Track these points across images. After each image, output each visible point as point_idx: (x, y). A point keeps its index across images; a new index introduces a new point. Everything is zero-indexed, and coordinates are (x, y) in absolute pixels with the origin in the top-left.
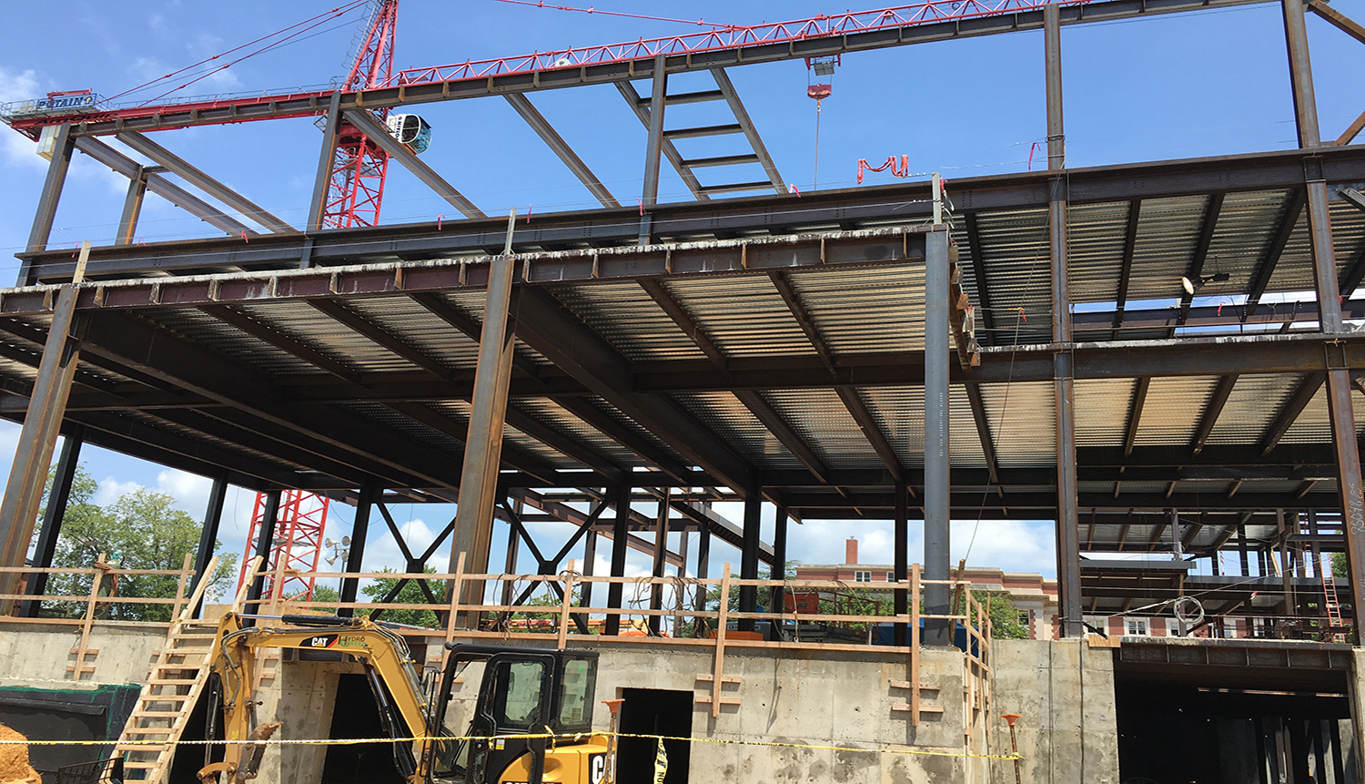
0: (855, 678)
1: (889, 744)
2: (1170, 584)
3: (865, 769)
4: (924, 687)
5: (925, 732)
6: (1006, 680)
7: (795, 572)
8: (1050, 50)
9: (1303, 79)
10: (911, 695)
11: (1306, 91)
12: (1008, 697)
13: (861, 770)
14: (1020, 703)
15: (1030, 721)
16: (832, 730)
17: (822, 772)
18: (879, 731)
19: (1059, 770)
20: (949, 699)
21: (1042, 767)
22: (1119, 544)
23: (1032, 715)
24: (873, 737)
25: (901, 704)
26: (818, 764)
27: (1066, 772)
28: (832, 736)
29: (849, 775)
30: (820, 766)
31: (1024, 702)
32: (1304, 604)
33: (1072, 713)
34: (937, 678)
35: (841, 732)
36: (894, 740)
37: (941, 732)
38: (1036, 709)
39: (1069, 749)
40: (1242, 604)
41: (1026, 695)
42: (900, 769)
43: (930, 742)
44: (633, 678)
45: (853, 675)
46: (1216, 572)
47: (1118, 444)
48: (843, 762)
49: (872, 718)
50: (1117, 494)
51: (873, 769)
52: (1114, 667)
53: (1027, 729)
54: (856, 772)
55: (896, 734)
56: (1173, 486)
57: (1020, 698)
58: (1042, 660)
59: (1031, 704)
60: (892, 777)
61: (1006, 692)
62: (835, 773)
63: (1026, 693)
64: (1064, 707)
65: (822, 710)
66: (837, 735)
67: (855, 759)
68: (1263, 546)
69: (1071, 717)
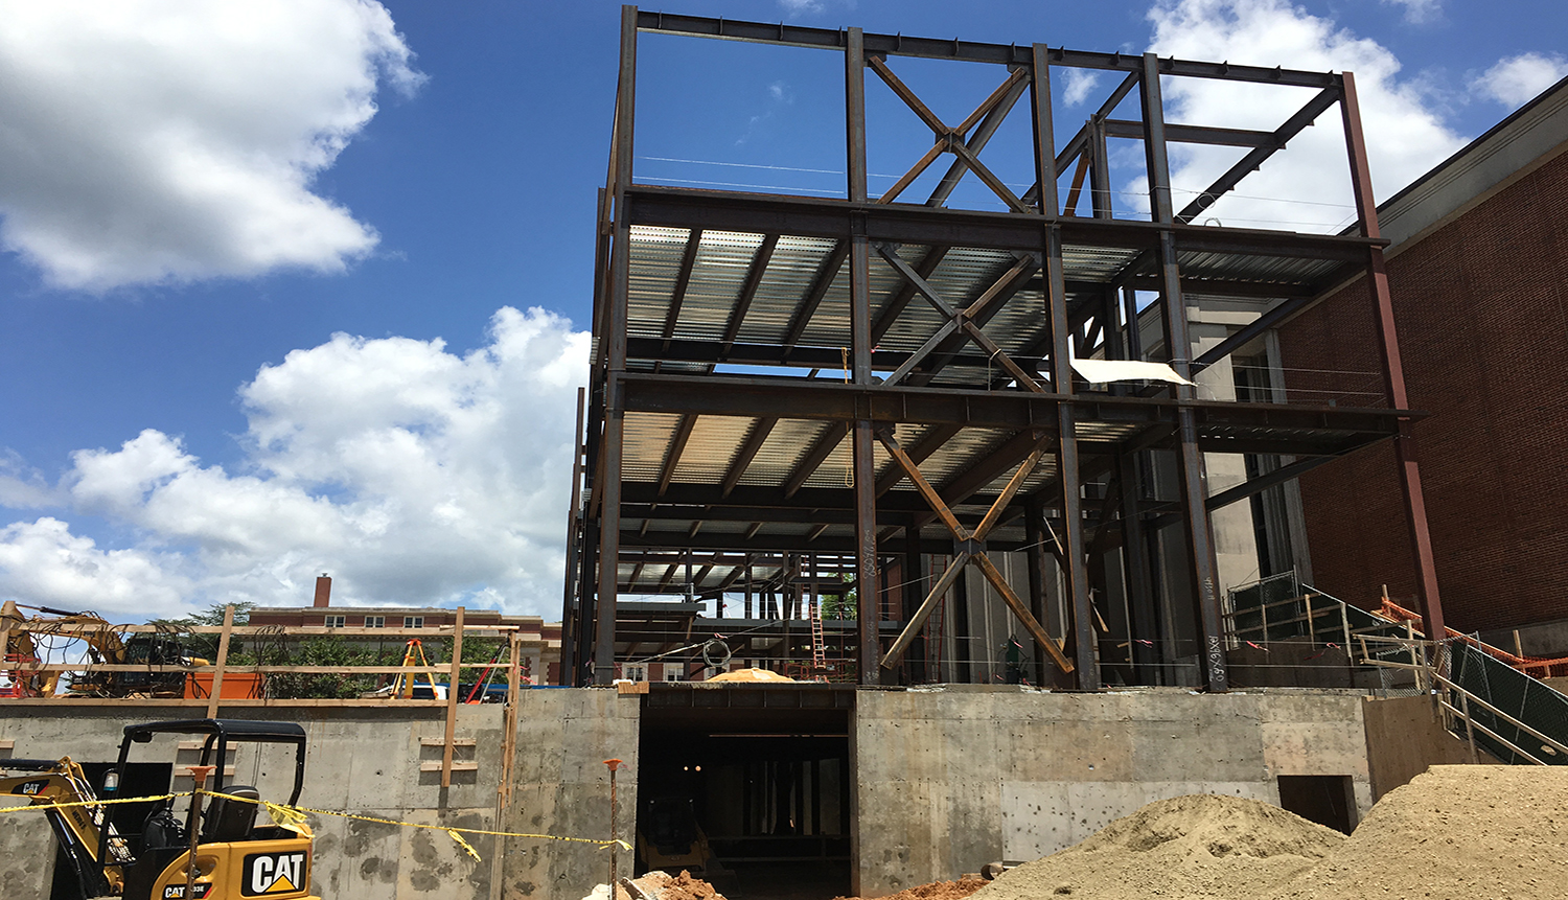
0: (379, 737)
1: (413, 809)
2: (678, 627)
3: (382, 840)
4: (459, 743)
5: (455, 793)
6: (529, 733)
7: (247, 617)
8: (625, 56)
9: (857, 133)
10: (444, 753)
11: (860, 145)
12: (530, 751)
13: (377, 842)
14: (542, 757)
15: (551, 775)
16: (347, 798)
17: (331, 847)
18: (403, 796)
19: (576, 827)
20: (484, 755)
21: (559, 824)
22: (629, 585)
23: (553, 769)
24: (395, 802)
25: (433, 765)
26: (326, 839)
27: (583, 828)
28: (346, 805)
29: (363, 848)
30: (329, 841)
31: (547, 756)
32: (798, 647)
33: (594, 764)
34: (474, 732)
35: (357, 800)
36: (419, 805)
37: (473, 791)
38: (558, 763)
39: (588, 803)
40: (743, 646)
41: (548, 749)
42: (423, 835)
43: (461, 804)
44: (89, 751)
45: (378, 734)
46: (720, 614)
47: (652, 479)
48: (357, 834)
49: (397, 781)
50: (644, 532)
51: (392, 839)
52: (641, 714)
53: (547, 784)
54: (371, 844)
55: (422, 798)
56: (699, 526)
57: (542, 751)
58: (570, 710)
59: (554, 757)
60: (413, 846)
61: (528, 746)
62: (347, 847)
63: (549, 746)
64: (587, 758)
65: (337, 776)
66: (352, 803)
67: (371, 829)
68: (767, 588)
69: (593, 768)
